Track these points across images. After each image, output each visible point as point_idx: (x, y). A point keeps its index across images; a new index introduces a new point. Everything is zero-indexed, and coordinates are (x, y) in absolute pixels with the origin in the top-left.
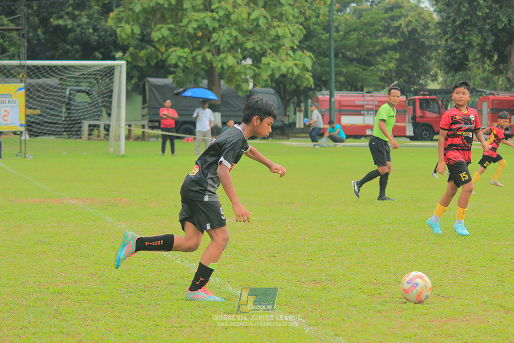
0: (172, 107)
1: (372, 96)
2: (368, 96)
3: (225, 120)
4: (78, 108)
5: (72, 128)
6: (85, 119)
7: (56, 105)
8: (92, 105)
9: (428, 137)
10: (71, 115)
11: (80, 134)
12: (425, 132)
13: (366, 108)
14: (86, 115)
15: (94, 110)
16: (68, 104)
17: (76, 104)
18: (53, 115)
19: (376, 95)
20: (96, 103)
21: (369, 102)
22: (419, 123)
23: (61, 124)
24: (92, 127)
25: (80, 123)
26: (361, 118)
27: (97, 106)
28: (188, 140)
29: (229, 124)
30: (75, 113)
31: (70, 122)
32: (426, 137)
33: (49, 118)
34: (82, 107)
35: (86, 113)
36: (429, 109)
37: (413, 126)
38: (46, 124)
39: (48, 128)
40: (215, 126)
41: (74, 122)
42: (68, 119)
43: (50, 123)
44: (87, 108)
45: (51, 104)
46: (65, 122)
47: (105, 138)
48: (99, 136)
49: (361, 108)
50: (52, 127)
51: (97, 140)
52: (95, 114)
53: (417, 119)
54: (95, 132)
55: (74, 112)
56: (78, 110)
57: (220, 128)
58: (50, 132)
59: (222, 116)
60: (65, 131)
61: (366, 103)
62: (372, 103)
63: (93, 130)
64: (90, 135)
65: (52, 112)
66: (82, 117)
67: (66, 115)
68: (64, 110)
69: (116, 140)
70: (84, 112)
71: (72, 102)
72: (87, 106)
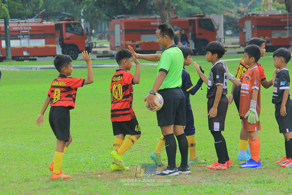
1: (25, 22)
2: (22, 23)
9: (74, 56)
12: (72, 51)
13: (22, 33)
19: (29, 21)
21: (24, 28)
22: (67, 44)
26: (18, 41)
32: (73, 56)
36: (74, 32)
37: (61, 47)
49: (18, 34)
53: (64, 41)
61: (22, 28)
62: (26, 28)
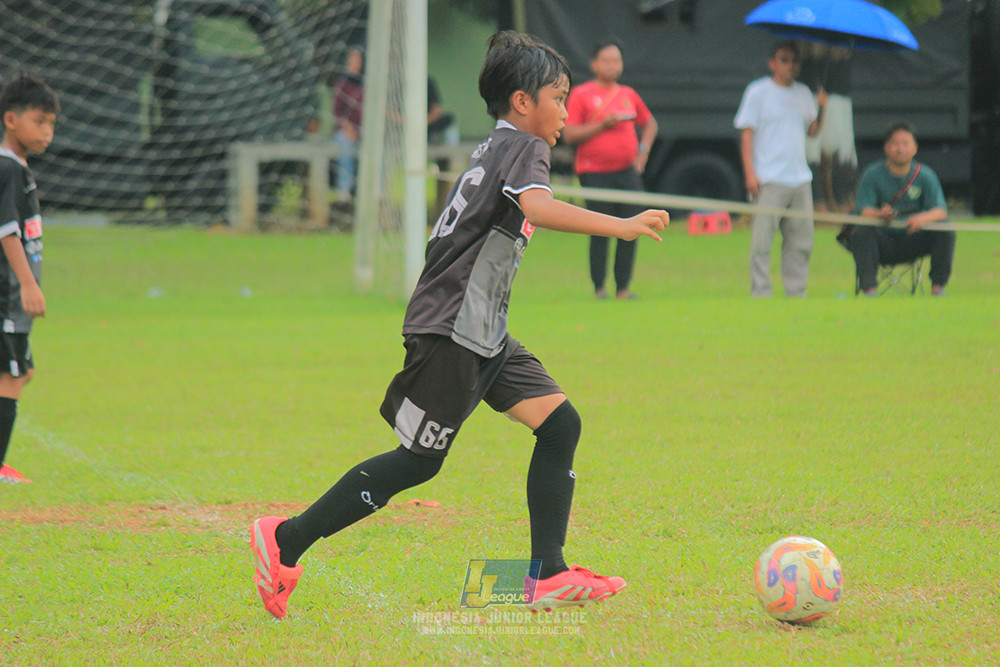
0: (624, 79)
3: (874, 128)
4: (211, 89)
5: (187, 178)
6: (248, 137)
7: (112, 77)
8: (275, 72)
10: (182, 121)
11: (222, 209)
14: (250, 118)
15: (286, 98)
16: (167, 70)
17: (205, 70)
18: (100, 121)
20: (292, 63)
23: (136, 161)
24: (275, 173)
25: (222, 156)
27: (298, 77)
28: (706, 225)
29: (891, 148)
30: (198, 113)
31: (176, 154)
33: (85, 137)
34: (233, 85)
35: (247, 111)
38: (71, 164)
39: (80, 183)
40: (823, 156)
41: (198, 152)
42: (168, 139)
43: (89, 158)
44: (255, 86)
45: (92, 70)
46: (153, 155)
47: (332, 221)
48: (305, 214)
50: (97, 176)
51: (300, 230)
52: (291, 114)
54: (289, 195)
55: (196, 105)
56: (212, 97)
57: (848, 166)
58: (88, 201)
59: (857, 111)
60: (154, 193)
63: (278, 185)
64: (264, 208)
65: (97, 109)
66: (232, 131)
67: (158, 120)
68: (145, 94)
69: (385, 231)
70: (242, 105)
71: (184, 64)
72: (254, 79)
